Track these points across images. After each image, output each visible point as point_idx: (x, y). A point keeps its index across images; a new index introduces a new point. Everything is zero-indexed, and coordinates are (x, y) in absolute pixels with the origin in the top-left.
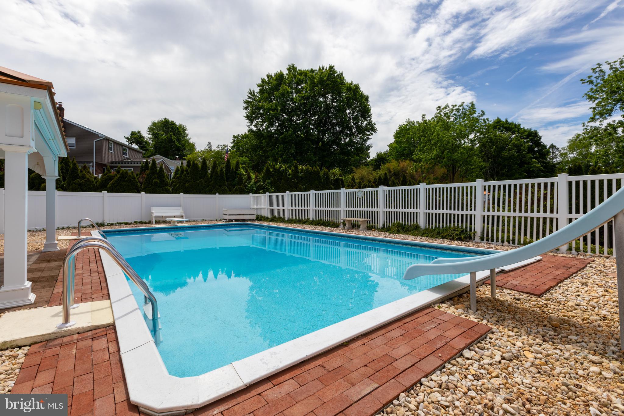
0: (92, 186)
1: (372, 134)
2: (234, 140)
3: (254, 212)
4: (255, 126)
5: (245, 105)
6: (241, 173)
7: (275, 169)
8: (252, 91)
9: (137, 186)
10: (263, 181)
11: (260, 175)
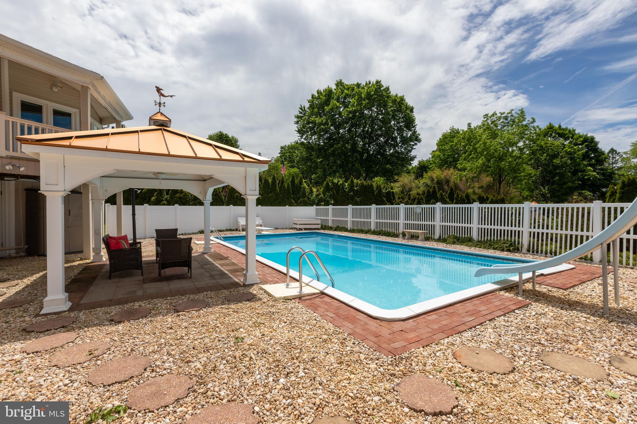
0: (188, 199)
1: (416, 144)
2: (281, 151)
3: (319, 222)
4: (305, 139)
5: (296, 120)
6: (304, 187)
7: (333, 182)
8: (303, 106)
9: (222, 199)
10: (323, 194)
11: (321, 189)
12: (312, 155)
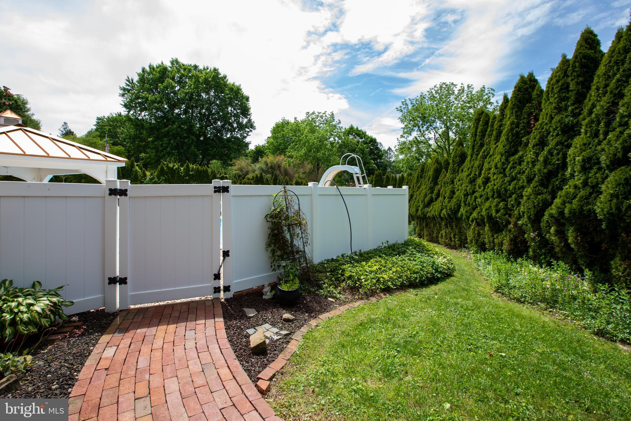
1: (251, 131)
4: (133, 114)
5: (121, 92)
6: (136, 170)
7: (167, 166)
8: (130, 79)
10: (157, 177)
11: (155, 173)
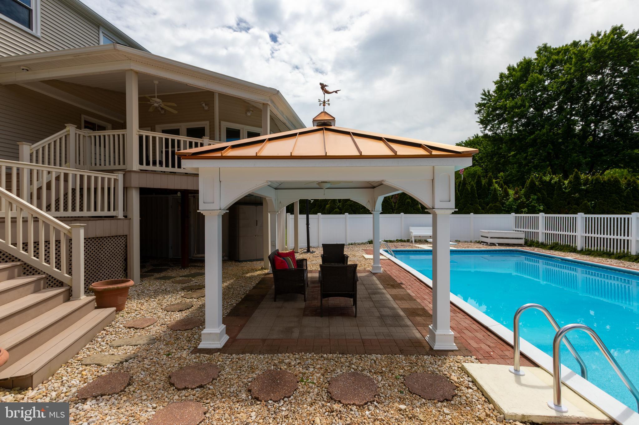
3: (523, 236)
5: (477, 109)
8: (486, 91)
10: (525, 197)
12: (501, 148)
